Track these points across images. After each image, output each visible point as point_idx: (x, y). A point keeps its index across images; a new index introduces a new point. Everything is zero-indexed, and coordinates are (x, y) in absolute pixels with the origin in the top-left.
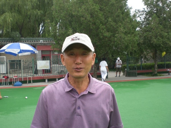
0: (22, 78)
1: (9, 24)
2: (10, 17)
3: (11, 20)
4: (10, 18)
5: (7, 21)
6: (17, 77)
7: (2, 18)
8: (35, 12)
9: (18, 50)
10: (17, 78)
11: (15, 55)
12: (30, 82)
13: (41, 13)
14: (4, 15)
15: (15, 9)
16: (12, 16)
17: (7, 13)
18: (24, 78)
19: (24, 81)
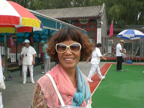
0: (132, 58)
1: (117, 14)
2: (118, 8)
3: (118, 11)
4: (117, 10)
5: (115, 12)
6: (128, 56)
7: (112, 10)
8: (138, 3)
9: (133, 35)
10: (128, 58)
11: (128, 39)
12: (138, 61)
13: (143, 4)
14: (113, 7)
15: (121, 2)
16: (119, 8)
17: (115, 5)
18: (133, 58)
19: (133, 60)
